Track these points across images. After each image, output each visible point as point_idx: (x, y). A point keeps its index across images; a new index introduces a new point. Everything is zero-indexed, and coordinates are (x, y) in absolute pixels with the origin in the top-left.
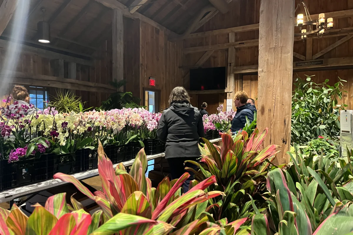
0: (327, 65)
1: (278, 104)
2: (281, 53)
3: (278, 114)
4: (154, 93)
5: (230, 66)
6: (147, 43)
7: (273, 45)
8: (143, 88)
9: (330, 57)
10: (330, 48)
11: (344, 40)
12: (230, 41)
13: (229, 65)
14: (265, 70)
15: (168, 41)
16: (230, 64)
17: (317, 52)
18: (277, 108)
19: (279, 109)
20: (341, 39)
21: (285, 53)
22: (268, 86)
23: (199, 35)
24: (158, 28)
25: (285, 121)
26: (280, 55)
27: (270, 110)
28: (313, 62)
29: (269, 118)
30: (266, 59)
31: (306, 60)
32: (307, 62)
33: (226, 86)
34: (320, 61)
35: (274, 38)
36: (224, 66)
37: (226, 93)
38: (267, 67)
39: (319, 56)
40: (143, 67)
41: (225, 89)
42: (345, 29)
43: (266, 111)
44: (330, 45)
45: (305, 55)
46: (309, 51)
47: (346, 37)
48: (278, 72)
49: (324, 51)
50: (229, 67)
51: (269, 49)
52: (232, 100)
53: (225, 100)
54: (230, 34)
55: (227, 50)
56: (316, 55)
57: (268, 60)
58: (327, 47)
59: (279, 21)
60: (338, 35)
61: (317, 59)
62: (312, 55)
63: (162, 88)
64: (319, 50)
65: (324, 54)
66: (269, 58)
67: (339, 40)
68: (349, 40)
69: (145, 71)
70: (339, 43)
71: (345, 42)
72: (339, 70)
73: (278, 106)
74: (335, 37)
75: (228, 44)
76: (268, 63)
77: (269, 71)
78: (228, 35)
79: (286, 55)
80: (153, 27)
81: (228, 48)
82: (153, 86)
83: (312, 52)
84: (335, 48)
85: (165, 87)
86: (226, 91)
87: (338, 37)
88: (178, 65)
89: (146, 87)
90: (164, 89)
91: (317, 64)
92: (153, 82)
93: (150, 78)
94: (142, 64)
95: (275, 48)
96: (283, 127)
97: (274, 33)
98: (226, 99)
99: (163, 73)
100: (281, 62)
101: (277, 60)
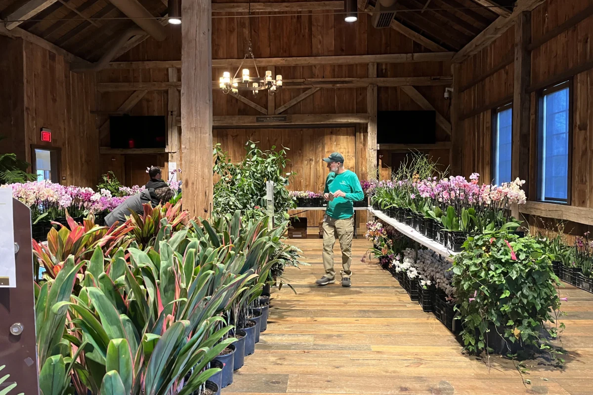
0: (291, 122)
1: (200, 178)
2: (201, 133)
3: (200, 187)
4: (49, 152)
5: (172, 115)
6: (35, 74)
7: (193, 125)
8: (31, 145)
9: (295, 113)
10: (294, 102)
11: (309, 92)
12: (170, 80)
13: (170, 113)
14: (187, 147)
15: (71, 72)
16: (172, 112)
17: (280, 106)
18: (199, 181)
19: (200, 182)
20: (305, 91)
21: (203, 133)
22: (190, 162)
23: (122, 65)
24: (54, 52)
25: (206, 193)
26: (199, 135)
27: (193, 184)
28: (276, 117)
29: (193, 191)
30: (189, 137)
31: (268, 115)
32: (269, 117)
33: (166, 144)
34: (282, 117)
35: (194, 119)
36: (163, 115)
37: (168, 153)
38: (190, 145)
39: (282, 110)
40: (29, 112)
41: (165, 147)
42: (309, 79)
43: (190, 185)
44: (294, 97)
45: (267, 108)
46: (271, 104)
47: (310, 90)
48: (198, 150)
49: (288, 105)
50: (170, 117)
51: (190, 129)
52: (175, 163)
53: (166, 164)
54: (170, 70)
55: (167, 92)
56: (280, 108)
57: (190, 138)
58: (291, 100)
59: (197, 105)
60: (302, 87)
61: (280, 114)
62: (275, 109)
63: (64, 144)
64: (282, 103)
65: (288, 108)
66: (191, 137)
67: (304, 92)
68: (314, 93)
69: (33, 119)
70: (303, 96)
71: (310, 95)
72: (304, 129)
73: (200, 179)
74: (299, 89)
75: (167, 83)
76: (189, 141)
77: (191, 148)
78: (167, 70)
79: (205, 135)
80: (44, 50)
81: (167, 88)
82: (48, 142)
83: (274, 105)
84: (300, 102)
85: (68, 143)
86: (166, 151)
87: (302, 88)
88: (89, 108)
89: (36, 143)
90: (67, 146)
91: (280, 120)
92: (47, 135)
93: (41, 130)
94: (27, 108)
95: (195, 128)
96: (204, 198)
97: (194, 114)
98: (168, 162)
99: (64, 121)
100: (201, 141)
101: (198, 139)
